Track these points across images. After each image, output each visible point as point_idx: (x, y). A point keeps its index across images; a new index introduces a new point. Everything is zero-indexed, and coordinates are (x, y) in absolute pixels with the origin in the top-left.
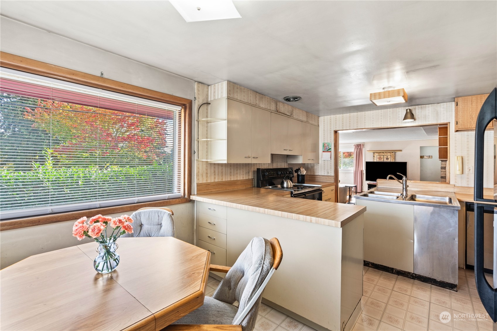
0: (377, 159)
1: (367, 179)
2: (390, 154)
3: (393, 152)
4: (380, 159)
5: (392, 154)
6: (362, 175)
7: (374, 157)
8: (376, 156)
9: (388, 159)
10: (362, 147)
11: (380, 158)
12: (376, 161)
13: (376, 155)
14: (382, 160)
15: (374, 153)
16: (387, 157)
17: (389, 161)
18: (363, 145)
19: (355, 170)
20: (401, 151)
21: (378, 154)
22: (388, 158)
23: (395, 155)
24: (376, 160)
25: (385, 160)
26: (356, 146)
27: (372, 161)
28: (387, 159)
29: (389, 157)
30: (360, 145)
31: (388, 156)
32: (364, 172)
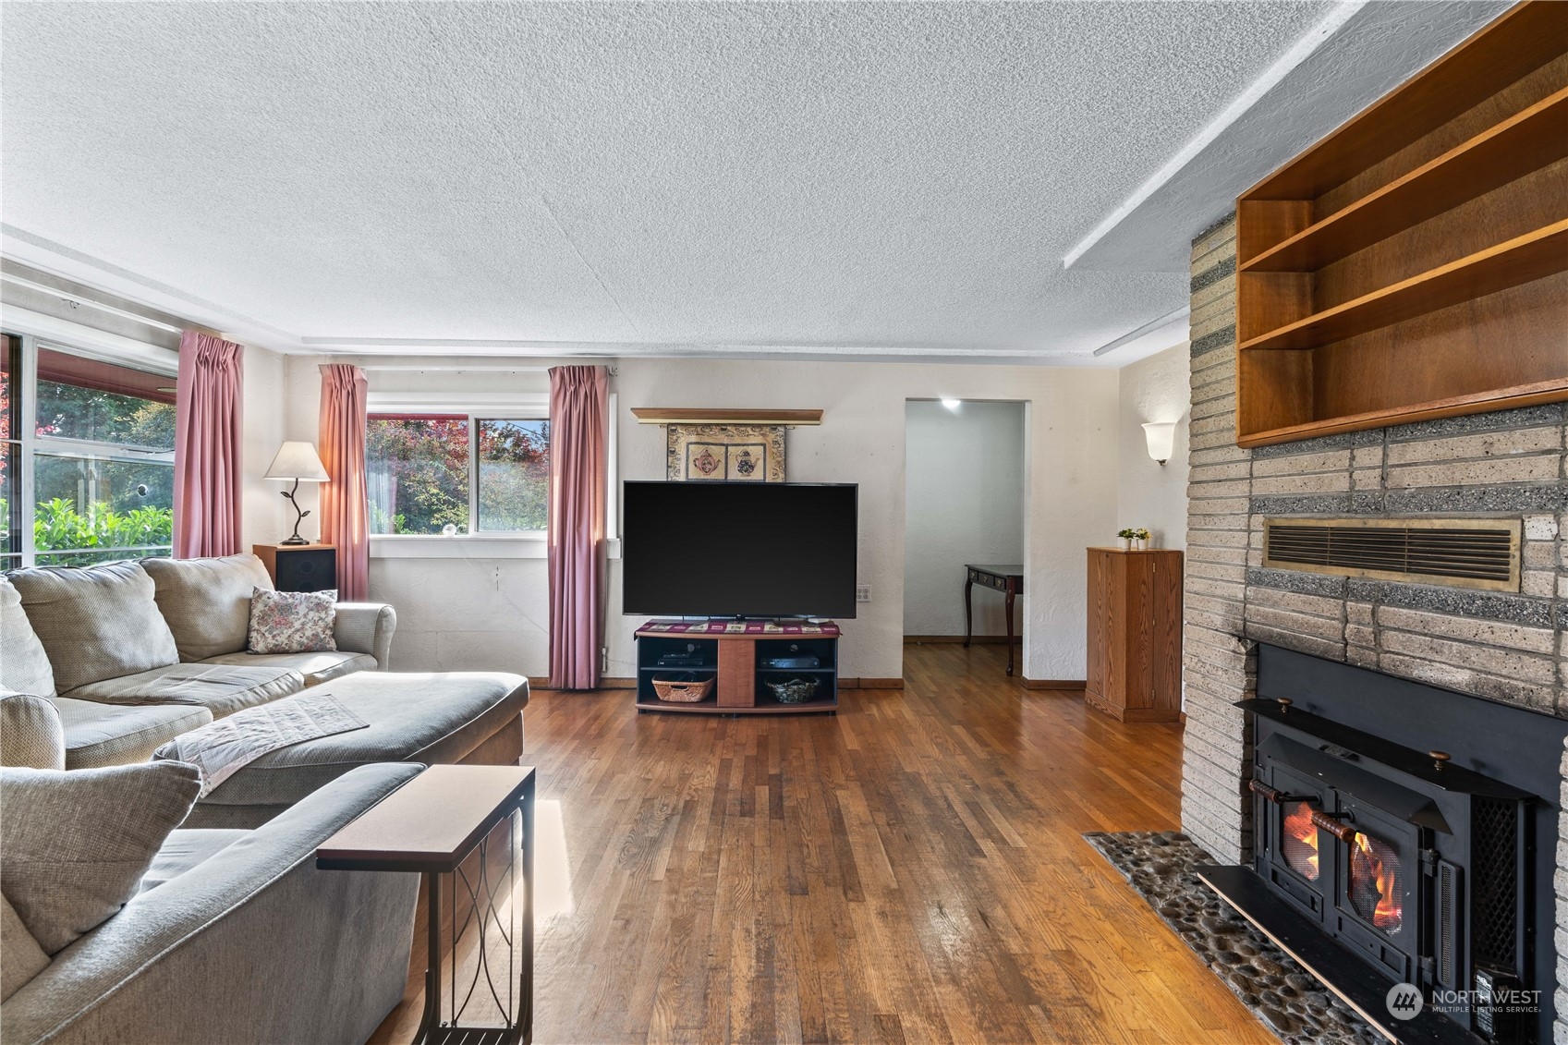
0: (691, 466)
1: (629, 608)
2: (759, 439)
3: (774, 427)
4: (708, 467)
5: (771, 437)
6: (604, 570)
7: (671, 452)
8: (681, 449)
9: (752, 467)
10: (599, 386)
11: (706, 462)
12: (681, 478)
13: (684, 438)
14: (717, 475)
15: (671, 429)
16: (747, 454)
17: (756, 476)
18: (609, 375)
19: (556, 543)
20: (814, 416)
21: (693, 438)
22: (753, 460)
23: (785, 443)
24: (685, 473)
25: (735, 475)
26: (562, 377)
27: (660, 477)
28: (746, 466)
29: (756, 452)
30: (591, 370)
31: (750, 449)
32: (616, 553)
